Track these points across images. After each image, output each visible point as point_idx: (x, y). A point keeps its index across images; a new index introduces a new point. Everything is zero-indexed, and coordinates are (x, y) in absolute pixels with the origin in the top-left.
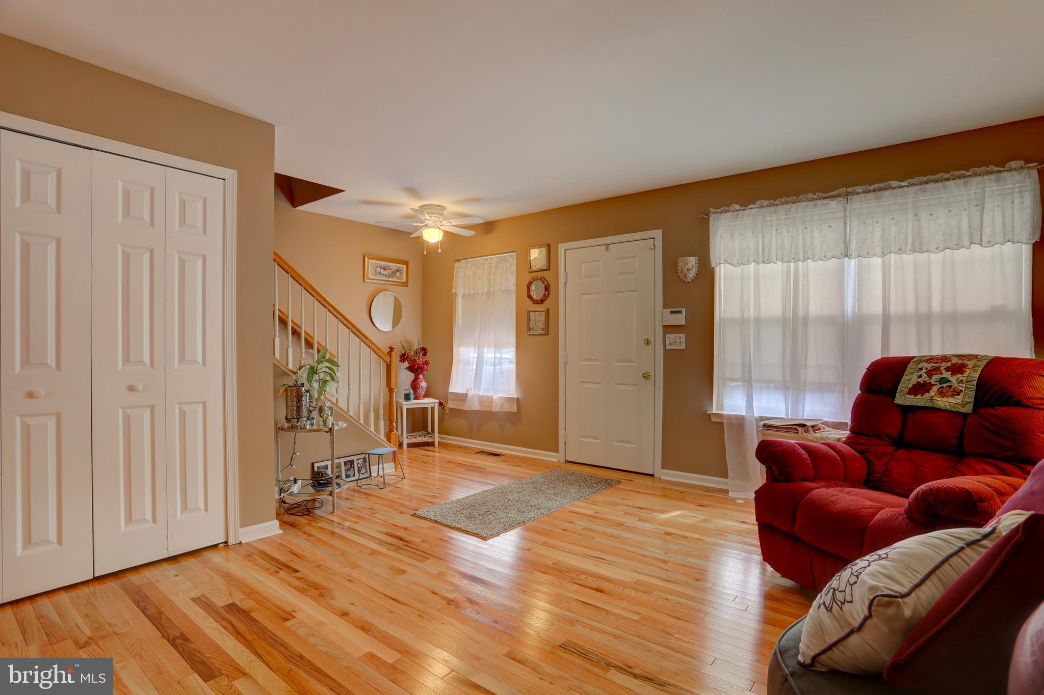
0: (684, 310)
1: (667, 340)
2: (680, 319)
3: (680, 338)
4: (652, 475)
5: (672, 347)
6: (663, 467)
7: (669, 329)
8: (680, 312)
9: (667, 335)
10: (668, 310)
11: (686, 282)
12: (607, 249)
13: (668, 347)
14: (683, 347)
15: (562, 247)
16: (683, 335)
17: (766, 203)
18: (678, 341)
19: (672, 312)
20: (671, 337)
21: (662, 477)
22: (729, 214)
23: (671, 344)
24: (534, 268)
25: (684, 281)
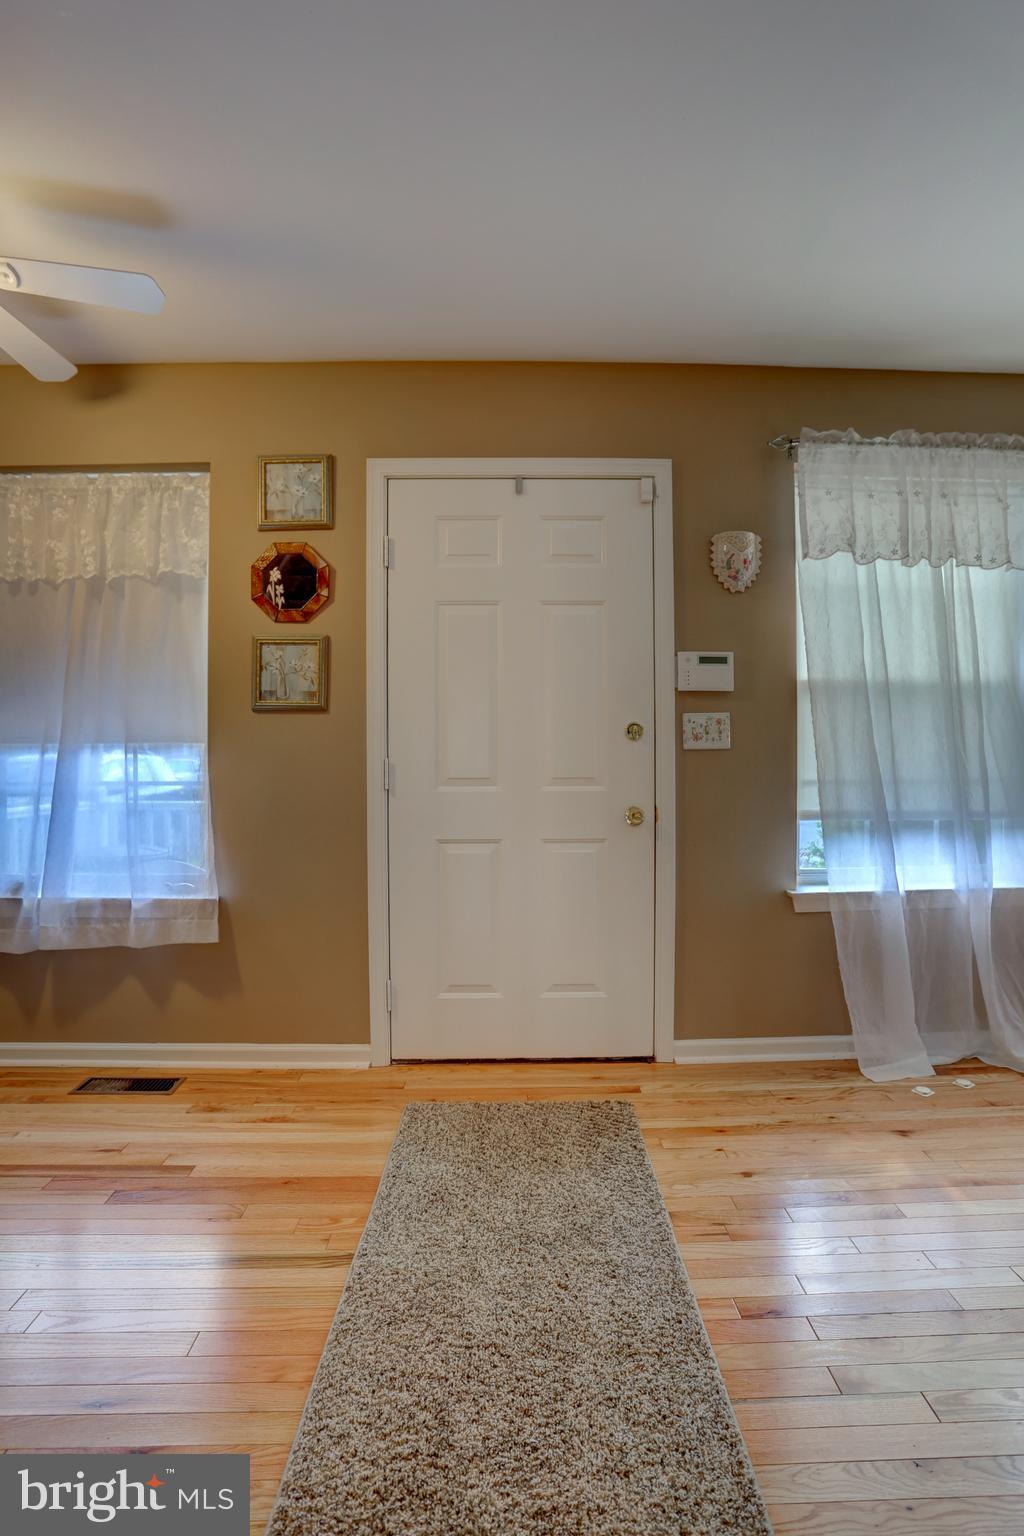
0: (730, 656)
1: (687, 727)
2: (721, 678)
3: (719, 722)
4: (649, 1060)
5: (701, 745)
6: (679, 1034)
7: (689, 700)
8: (723, 660)
9: (686, 716)
10: (694, 656)
11: (733, 590)
12: (519, 491)
13: (690, 744)
14: (726, 743)
15: (377, 469)
16: (725, 716)
17: (914, 436)
18: (713, 731)
19: (703, 660)
20: (695, 720)
21: (680, 1060)
22: (840, 447)
23: (696, 738)
24: (278, 518)
25: (728, 589)
